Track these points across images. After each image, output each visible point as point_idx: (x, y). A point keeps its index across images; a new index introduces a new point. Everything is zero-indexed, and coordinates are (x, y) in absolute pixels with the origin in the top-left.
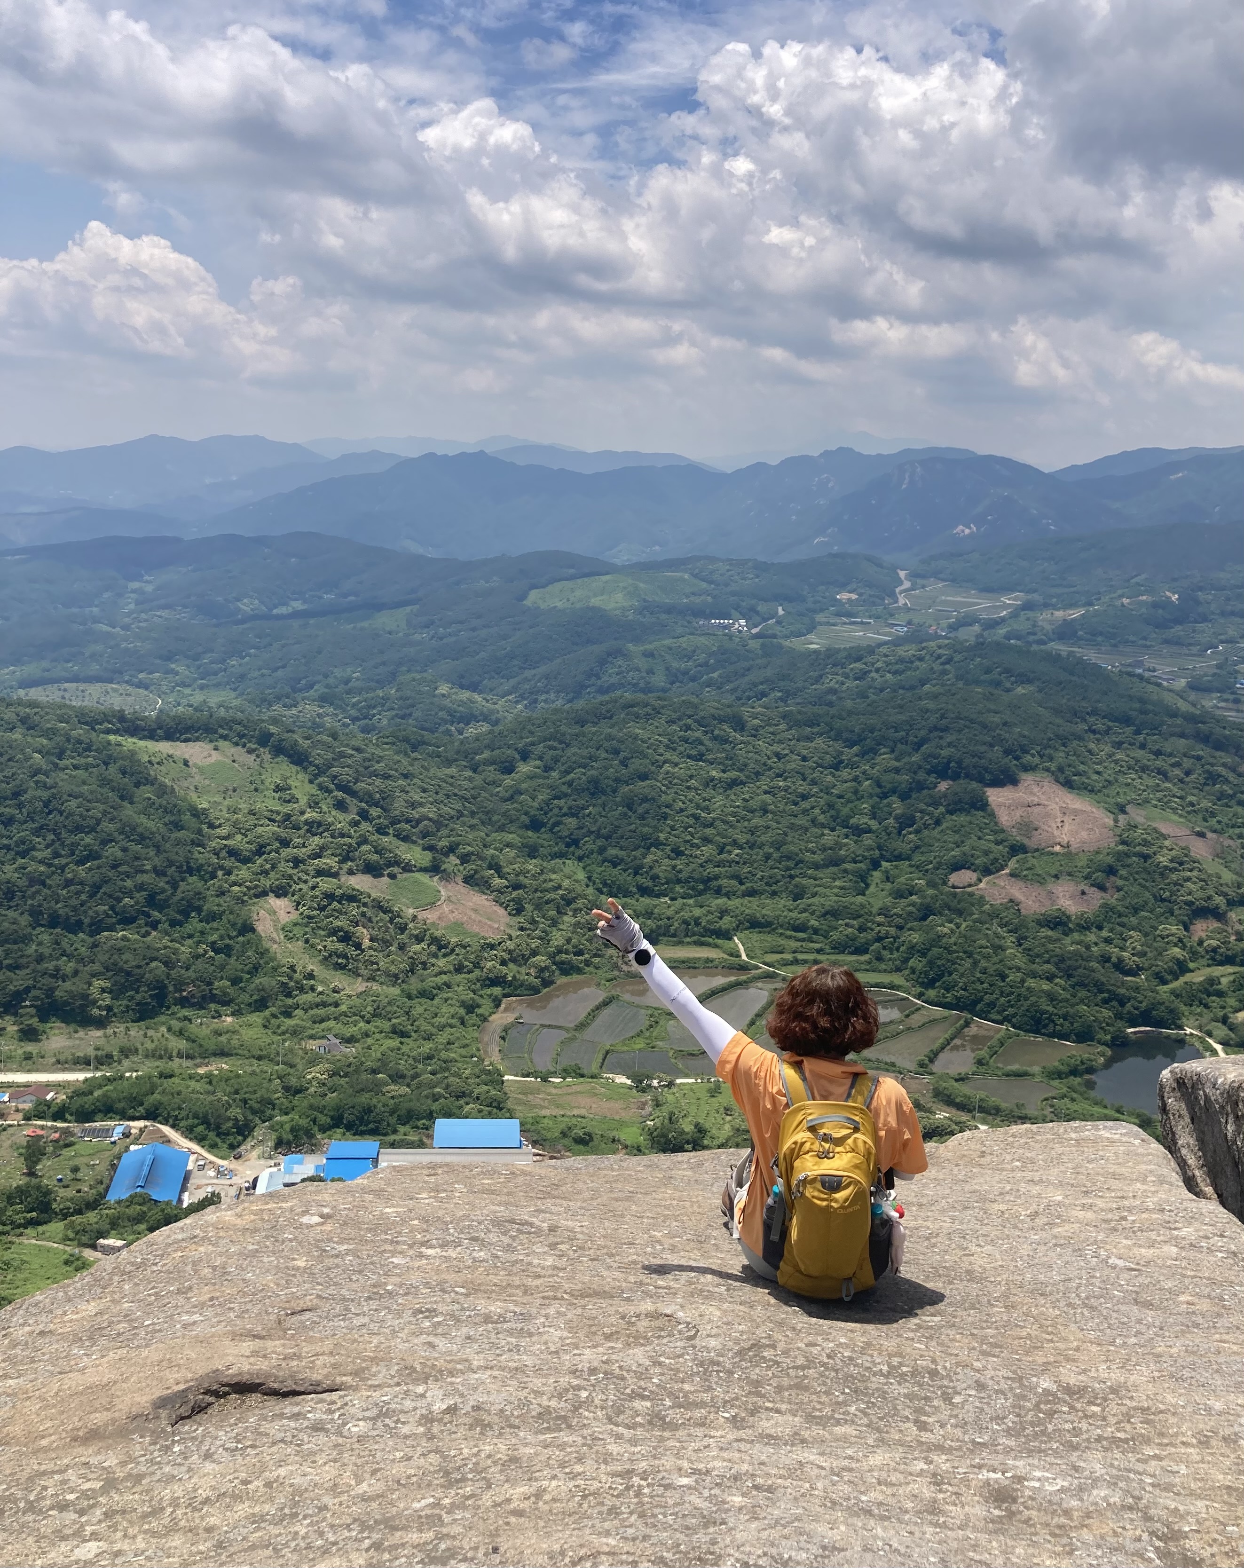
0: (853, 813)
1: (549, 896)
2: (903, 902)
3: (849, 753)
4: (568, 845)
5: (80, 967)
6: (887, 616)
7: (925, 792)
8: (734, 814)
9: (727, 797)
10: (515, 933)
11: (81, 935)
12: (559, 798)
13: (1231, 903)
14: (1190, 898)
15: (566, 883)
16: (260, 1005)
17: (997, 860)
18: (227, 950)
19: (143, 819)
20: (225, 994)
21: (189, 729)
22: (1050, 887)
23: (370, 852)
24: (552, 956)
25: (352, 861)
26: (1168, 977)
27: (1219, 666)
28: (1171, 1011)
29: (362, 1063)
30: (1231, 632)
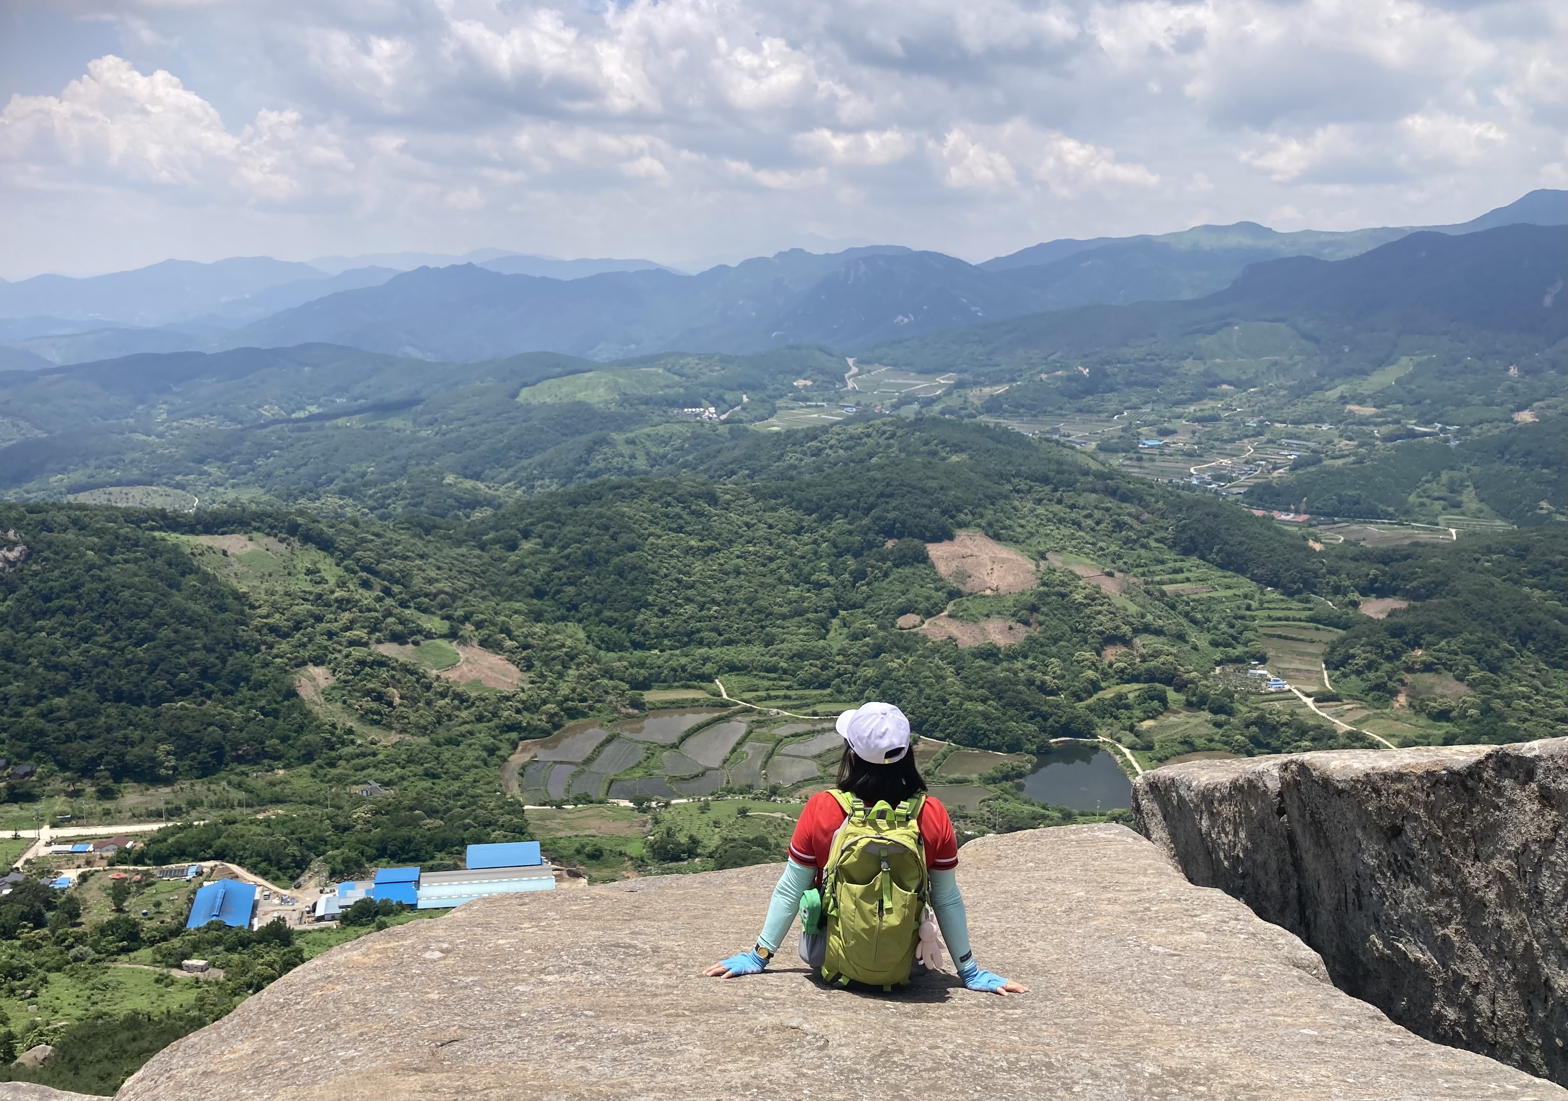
0: (814, 570)
1: (555, 653)
2: (859, 643)
3: (809, 520)
4: (569, 610)
5: (146, 735)
6: (837, 399)
7: (875, 549)
8: (711, 577)
9: (705, 562)
10: (527, 686)
11: (144, 707)
12: (558, 570)
13: (1136, 631)
14: (1101, 628)
15: (569, 642)
16: (308, 758)
17: (936, 604)
18: (275, 713)
19: (191, 604)
20: (276, 751)
21: (225, 523)
22: (982, 624)
23: (395, 623)
24: (560, 704)
25: (379, 631)
26: (1084, 695)
27: (1124, 430)
28: (1087, 723)
29: (400, 802)
30: (1135, 400)
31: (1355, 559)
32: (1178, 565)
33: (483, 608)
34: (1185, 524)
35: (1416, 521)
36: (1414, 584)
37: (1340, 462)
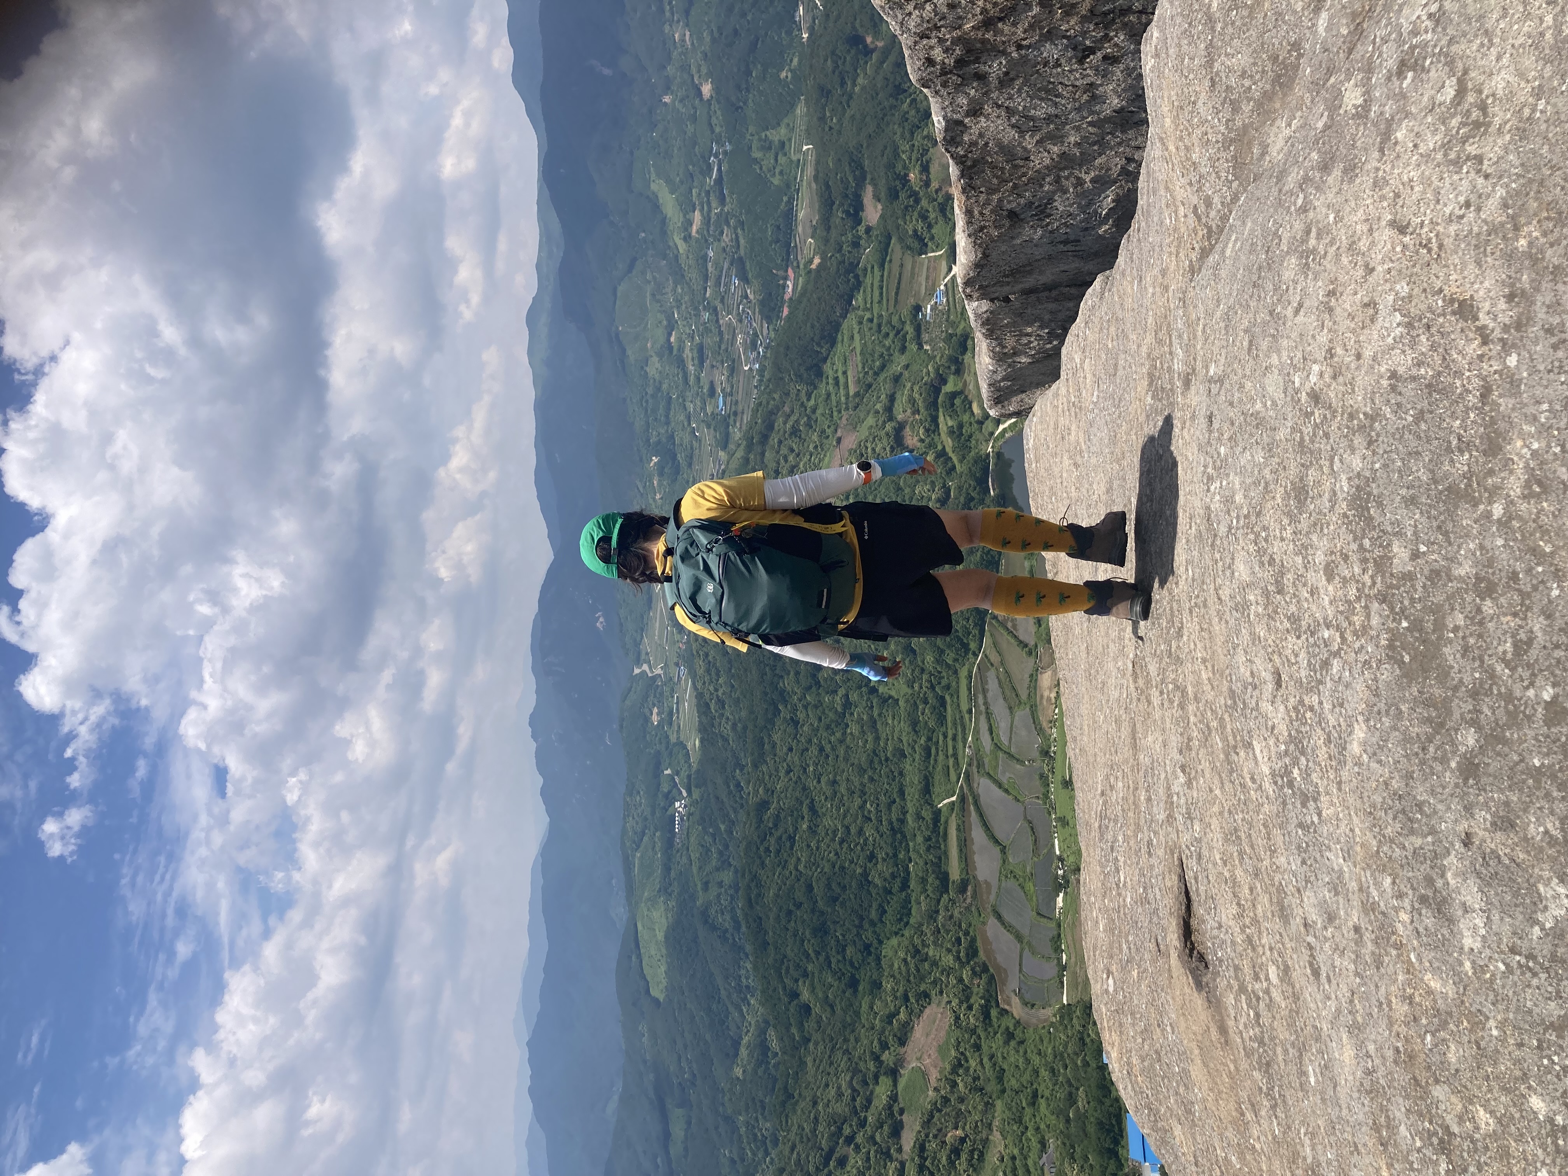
0: (832, 709)
1: (912, 966)
3: (785, 712)
4: (870, 953)
6: (672, 684)
8: (838, 808)
9: (824, 814)
10: (945, 998)
12: (830, 962)
13: (891, 418)
14: (889, 448)
15: (901, 954)
23: (881, 1134)
24: (962, 965)
25: (889, 1149)
26: (950, 464)
27: (709, 427)
28: (976, 462)
29: (1061, 1132)
30: (682, 418)
31: (828, 229)
32: (831, 381)
33: (867, 1041)
34: (796, 375)
35: (796, 178)
36: (851, 179)
37: (742, 241)
